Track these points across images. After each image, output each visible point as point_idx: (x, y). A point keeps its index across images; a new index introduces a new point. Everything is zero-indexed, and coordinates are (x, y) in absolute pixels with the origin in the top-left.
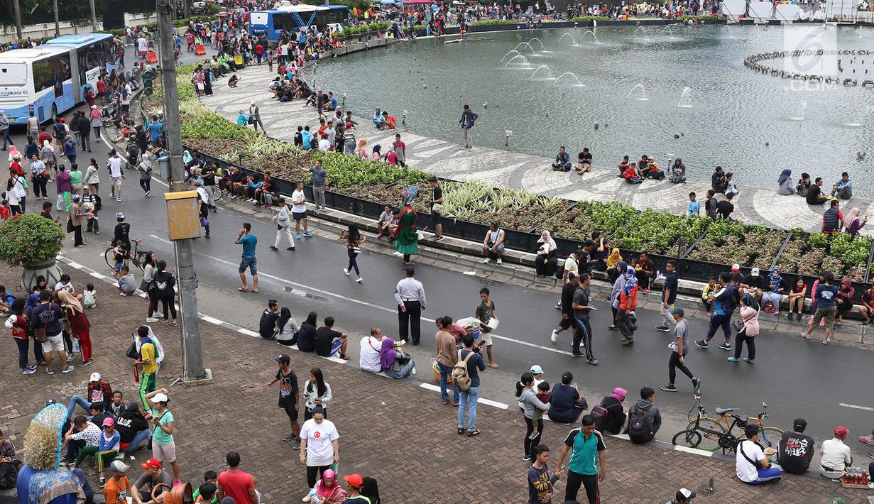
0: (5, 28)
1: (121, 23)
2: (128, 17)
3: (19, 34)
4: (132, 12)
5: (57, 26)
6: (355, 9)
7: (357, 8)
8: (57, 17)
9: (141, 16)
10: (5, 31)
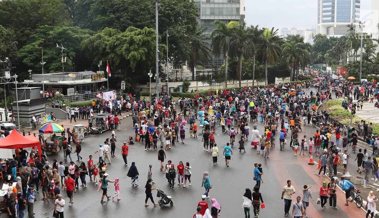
0: (234, 81)
1: (274, 81)
2: (277, 79)
3: (240, 84)
4: (279, 77)
5: (253, 81)
6: (373, 80)
7: (374, 79)
8: (254, 78)
9: (281, 79)
10: (233, 82)
